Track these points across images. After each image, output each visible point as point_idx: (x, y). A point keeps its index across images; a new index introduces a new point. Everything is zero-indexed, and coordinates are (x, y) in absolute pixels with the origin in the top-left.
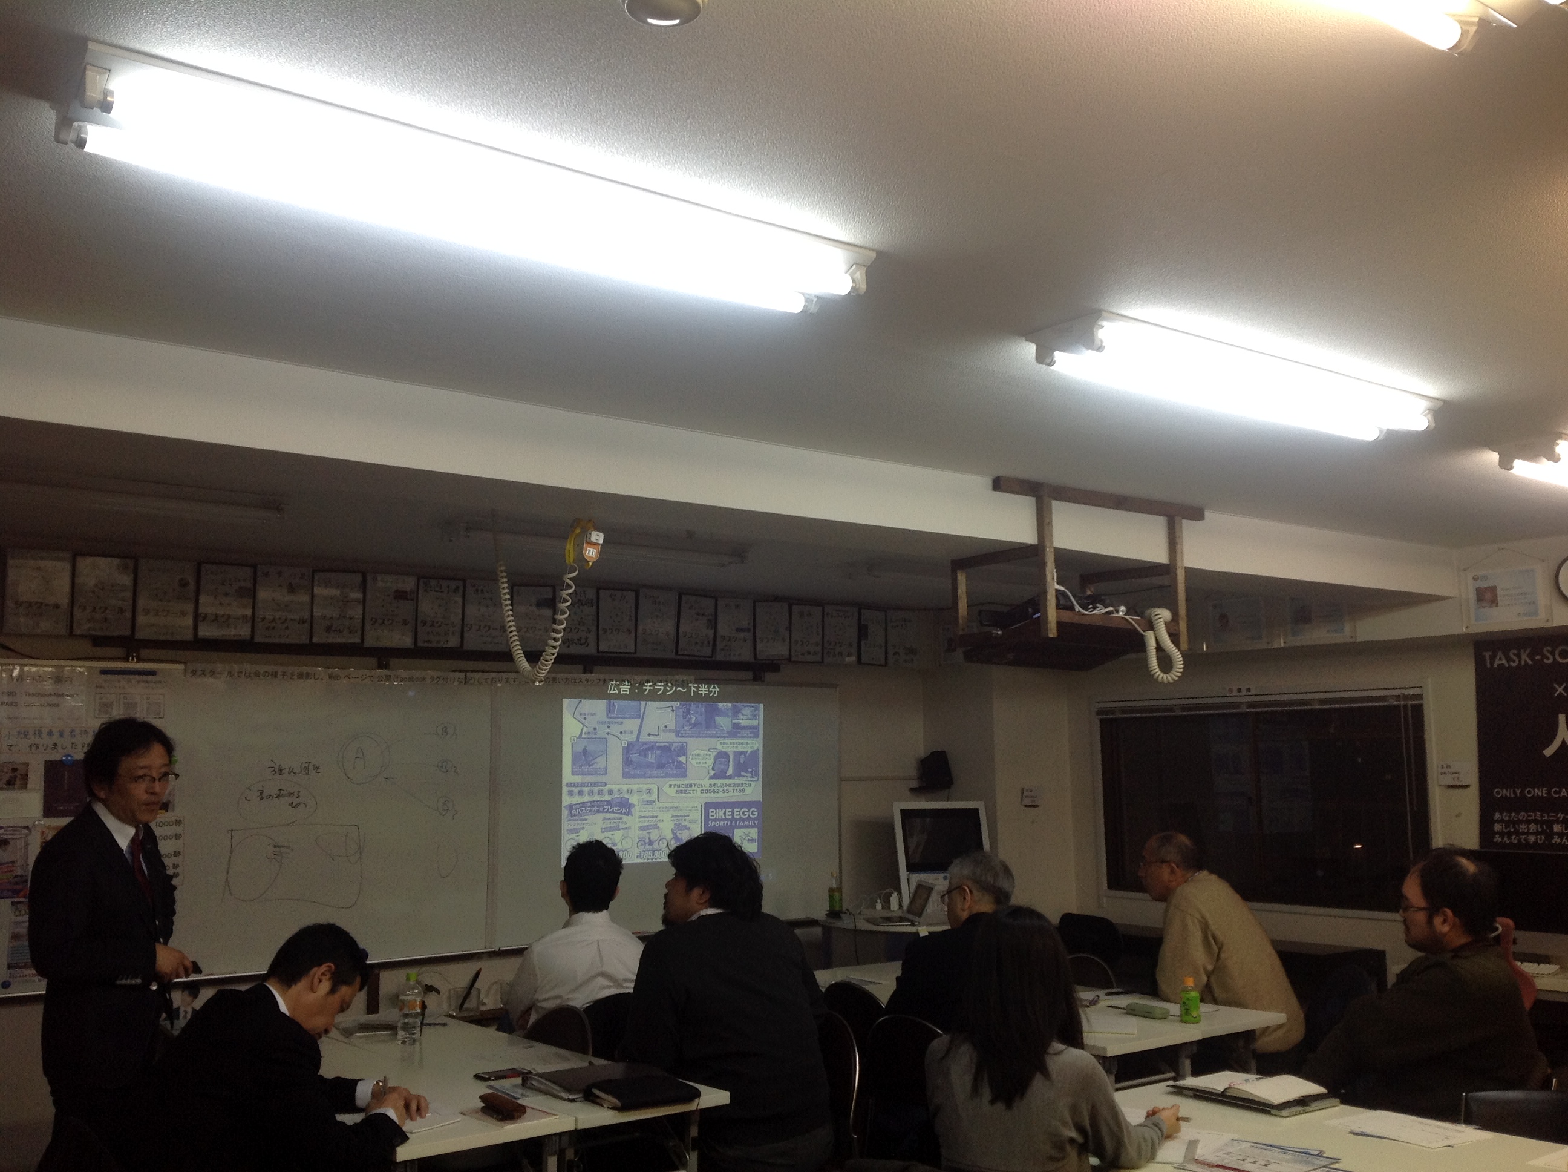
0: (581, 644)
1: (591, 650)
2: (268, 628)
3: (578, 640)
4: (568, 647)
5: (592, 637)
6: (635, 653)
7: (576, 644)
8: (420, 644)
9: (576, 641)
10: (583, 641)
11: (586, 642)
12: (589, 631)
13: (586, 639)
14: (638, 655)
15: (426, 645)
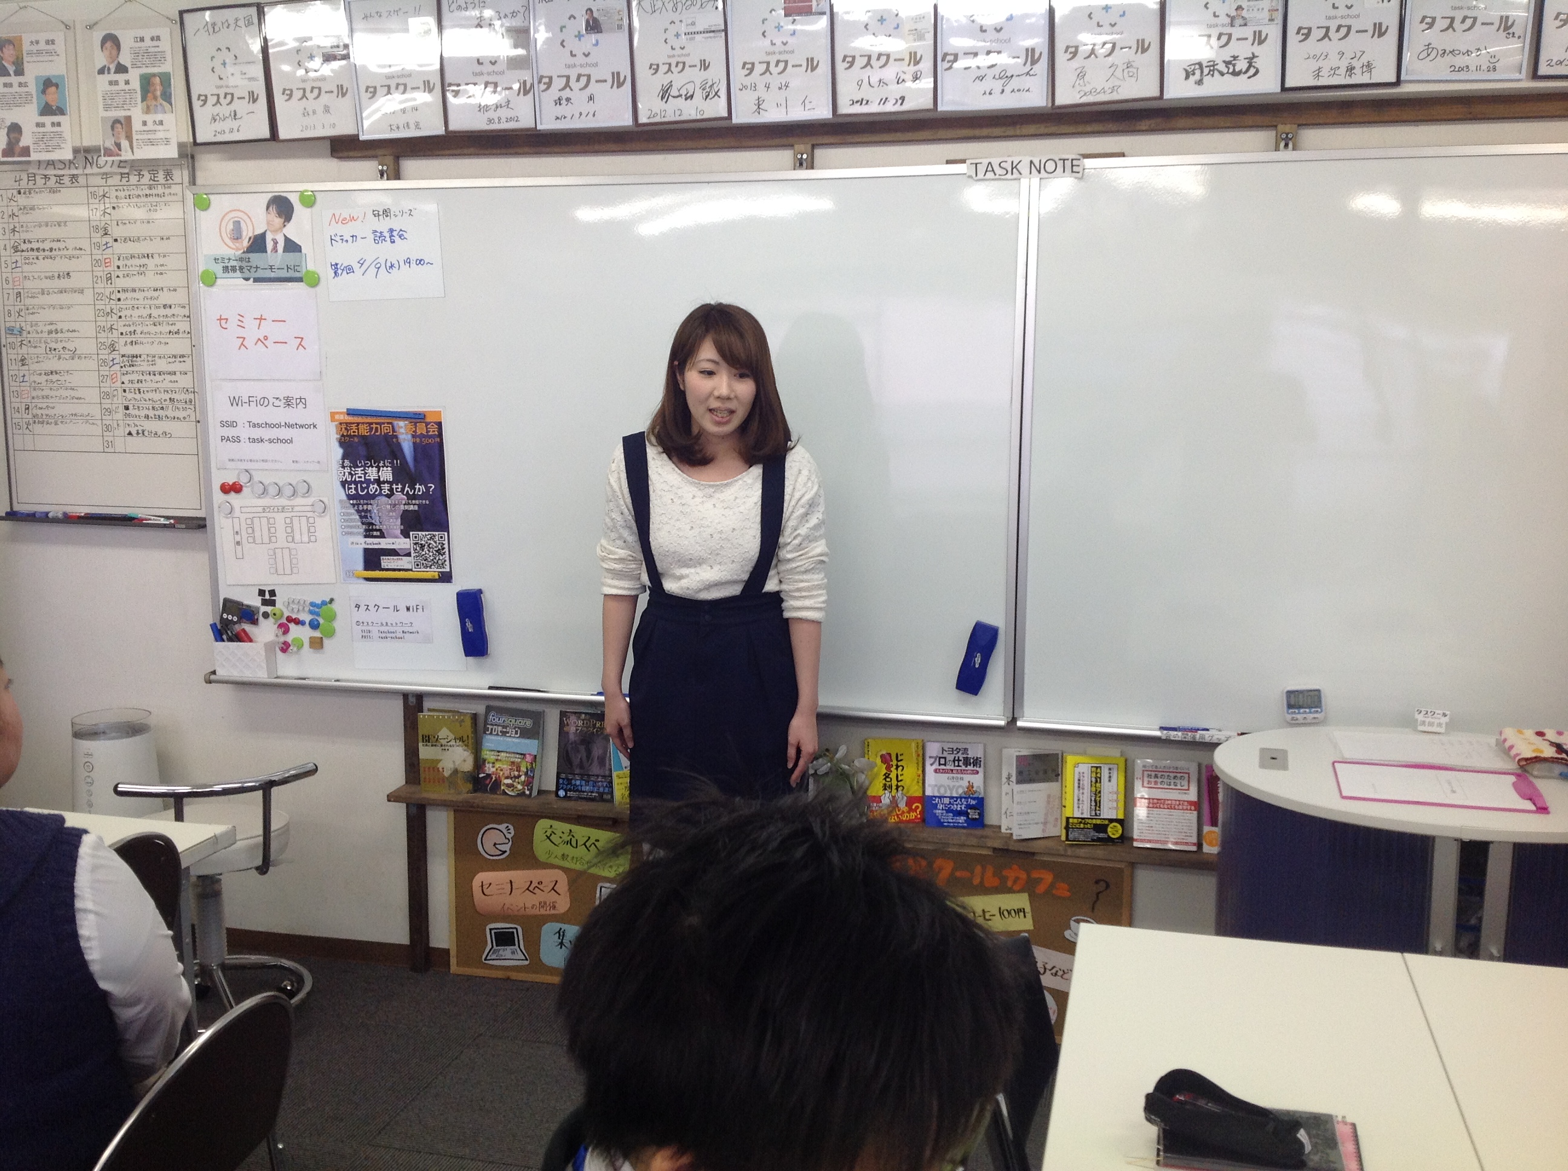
0: (1236, 74)
1: (1265, 84)
2: (559, 101)
3: (1227, 63)
4: (1200, 82)
5: (1268, 56)
6: (1398, 82)
7: (1222, 74)
8: (845, 109)
9: (1222, 67)
10: (1242, 65)
11: (1250, 66)
12: (1260, 39)
13: (1251, 61)
14: (1406, 89)
15: (857, 109)
